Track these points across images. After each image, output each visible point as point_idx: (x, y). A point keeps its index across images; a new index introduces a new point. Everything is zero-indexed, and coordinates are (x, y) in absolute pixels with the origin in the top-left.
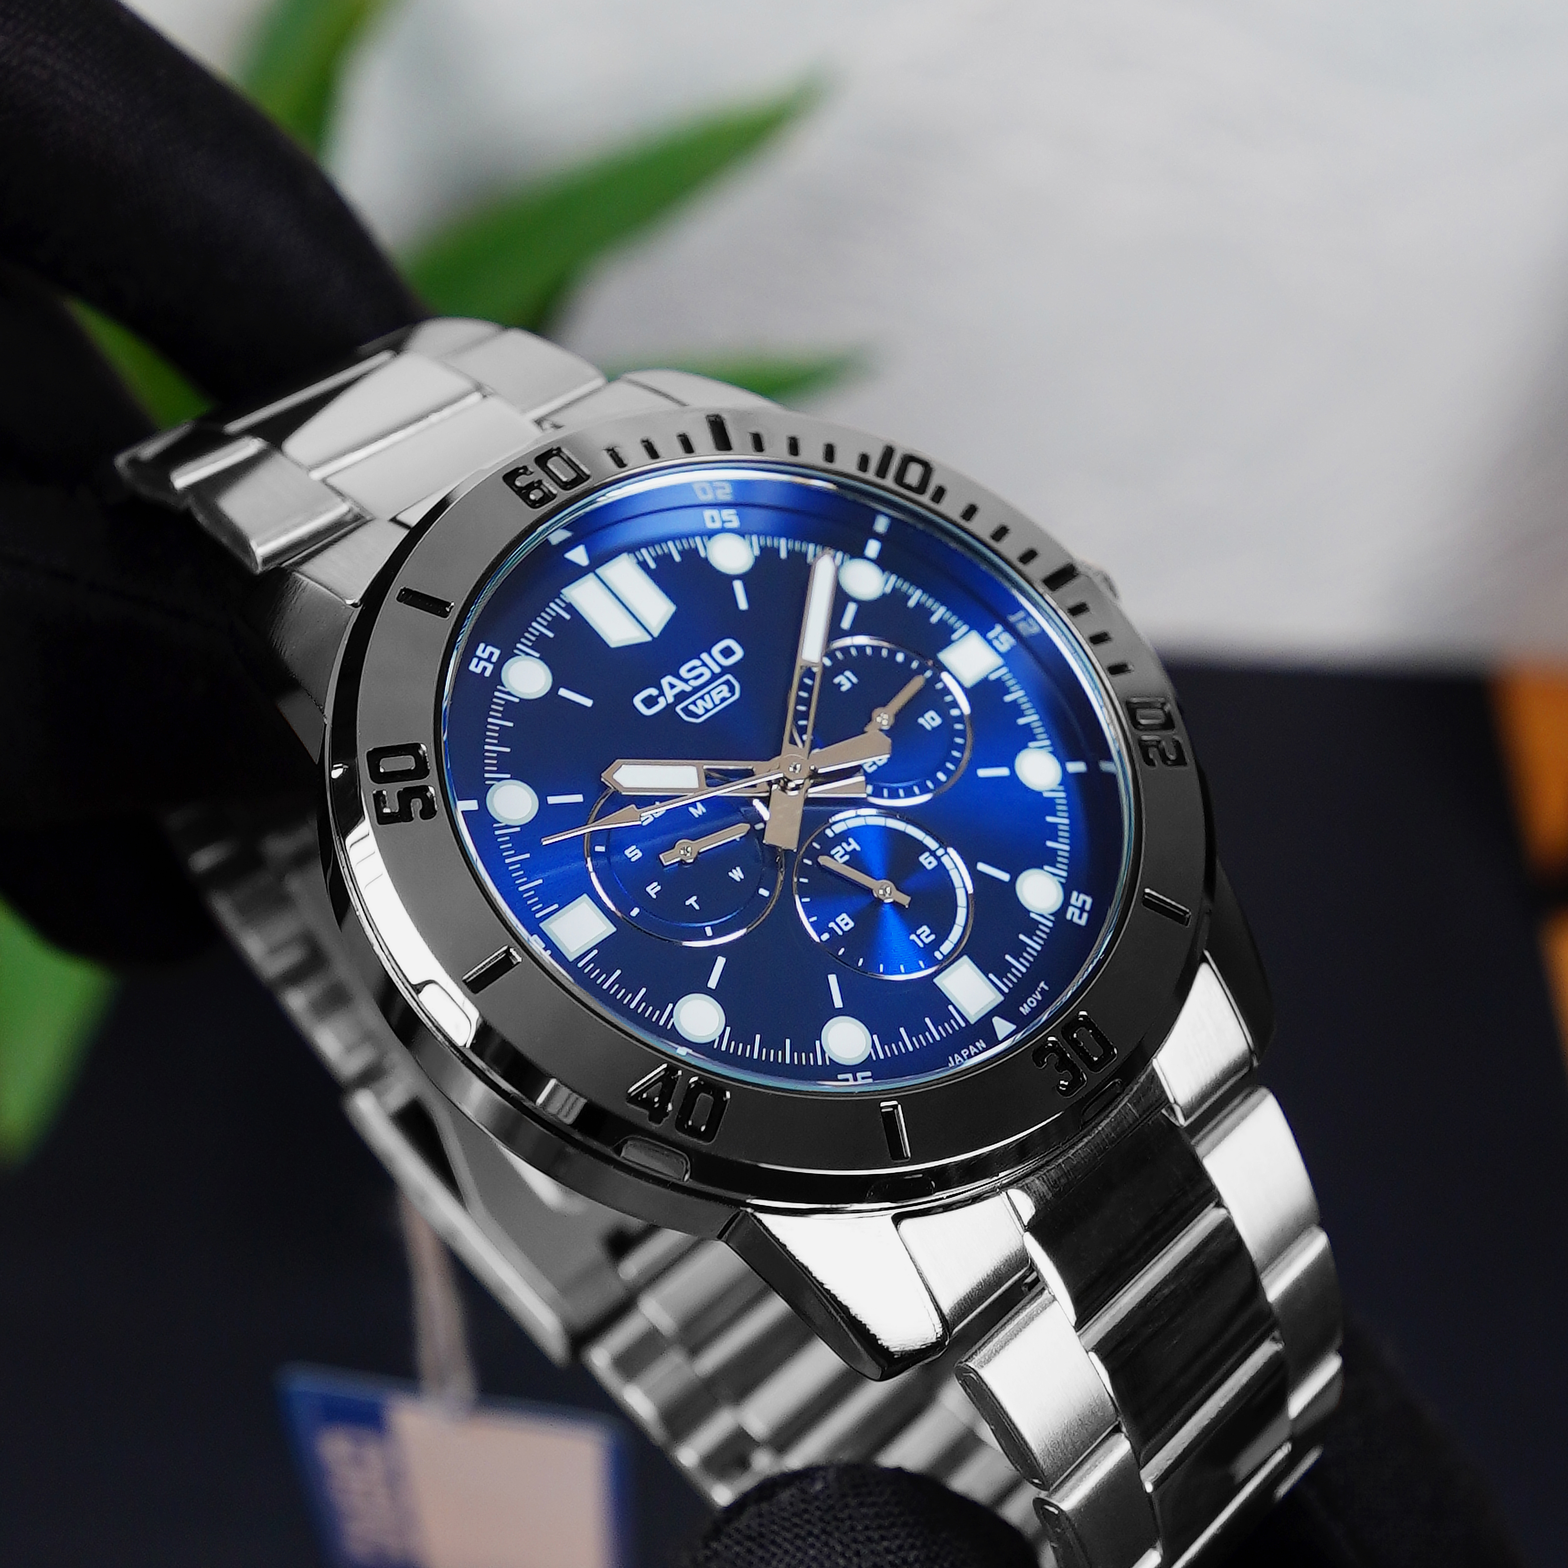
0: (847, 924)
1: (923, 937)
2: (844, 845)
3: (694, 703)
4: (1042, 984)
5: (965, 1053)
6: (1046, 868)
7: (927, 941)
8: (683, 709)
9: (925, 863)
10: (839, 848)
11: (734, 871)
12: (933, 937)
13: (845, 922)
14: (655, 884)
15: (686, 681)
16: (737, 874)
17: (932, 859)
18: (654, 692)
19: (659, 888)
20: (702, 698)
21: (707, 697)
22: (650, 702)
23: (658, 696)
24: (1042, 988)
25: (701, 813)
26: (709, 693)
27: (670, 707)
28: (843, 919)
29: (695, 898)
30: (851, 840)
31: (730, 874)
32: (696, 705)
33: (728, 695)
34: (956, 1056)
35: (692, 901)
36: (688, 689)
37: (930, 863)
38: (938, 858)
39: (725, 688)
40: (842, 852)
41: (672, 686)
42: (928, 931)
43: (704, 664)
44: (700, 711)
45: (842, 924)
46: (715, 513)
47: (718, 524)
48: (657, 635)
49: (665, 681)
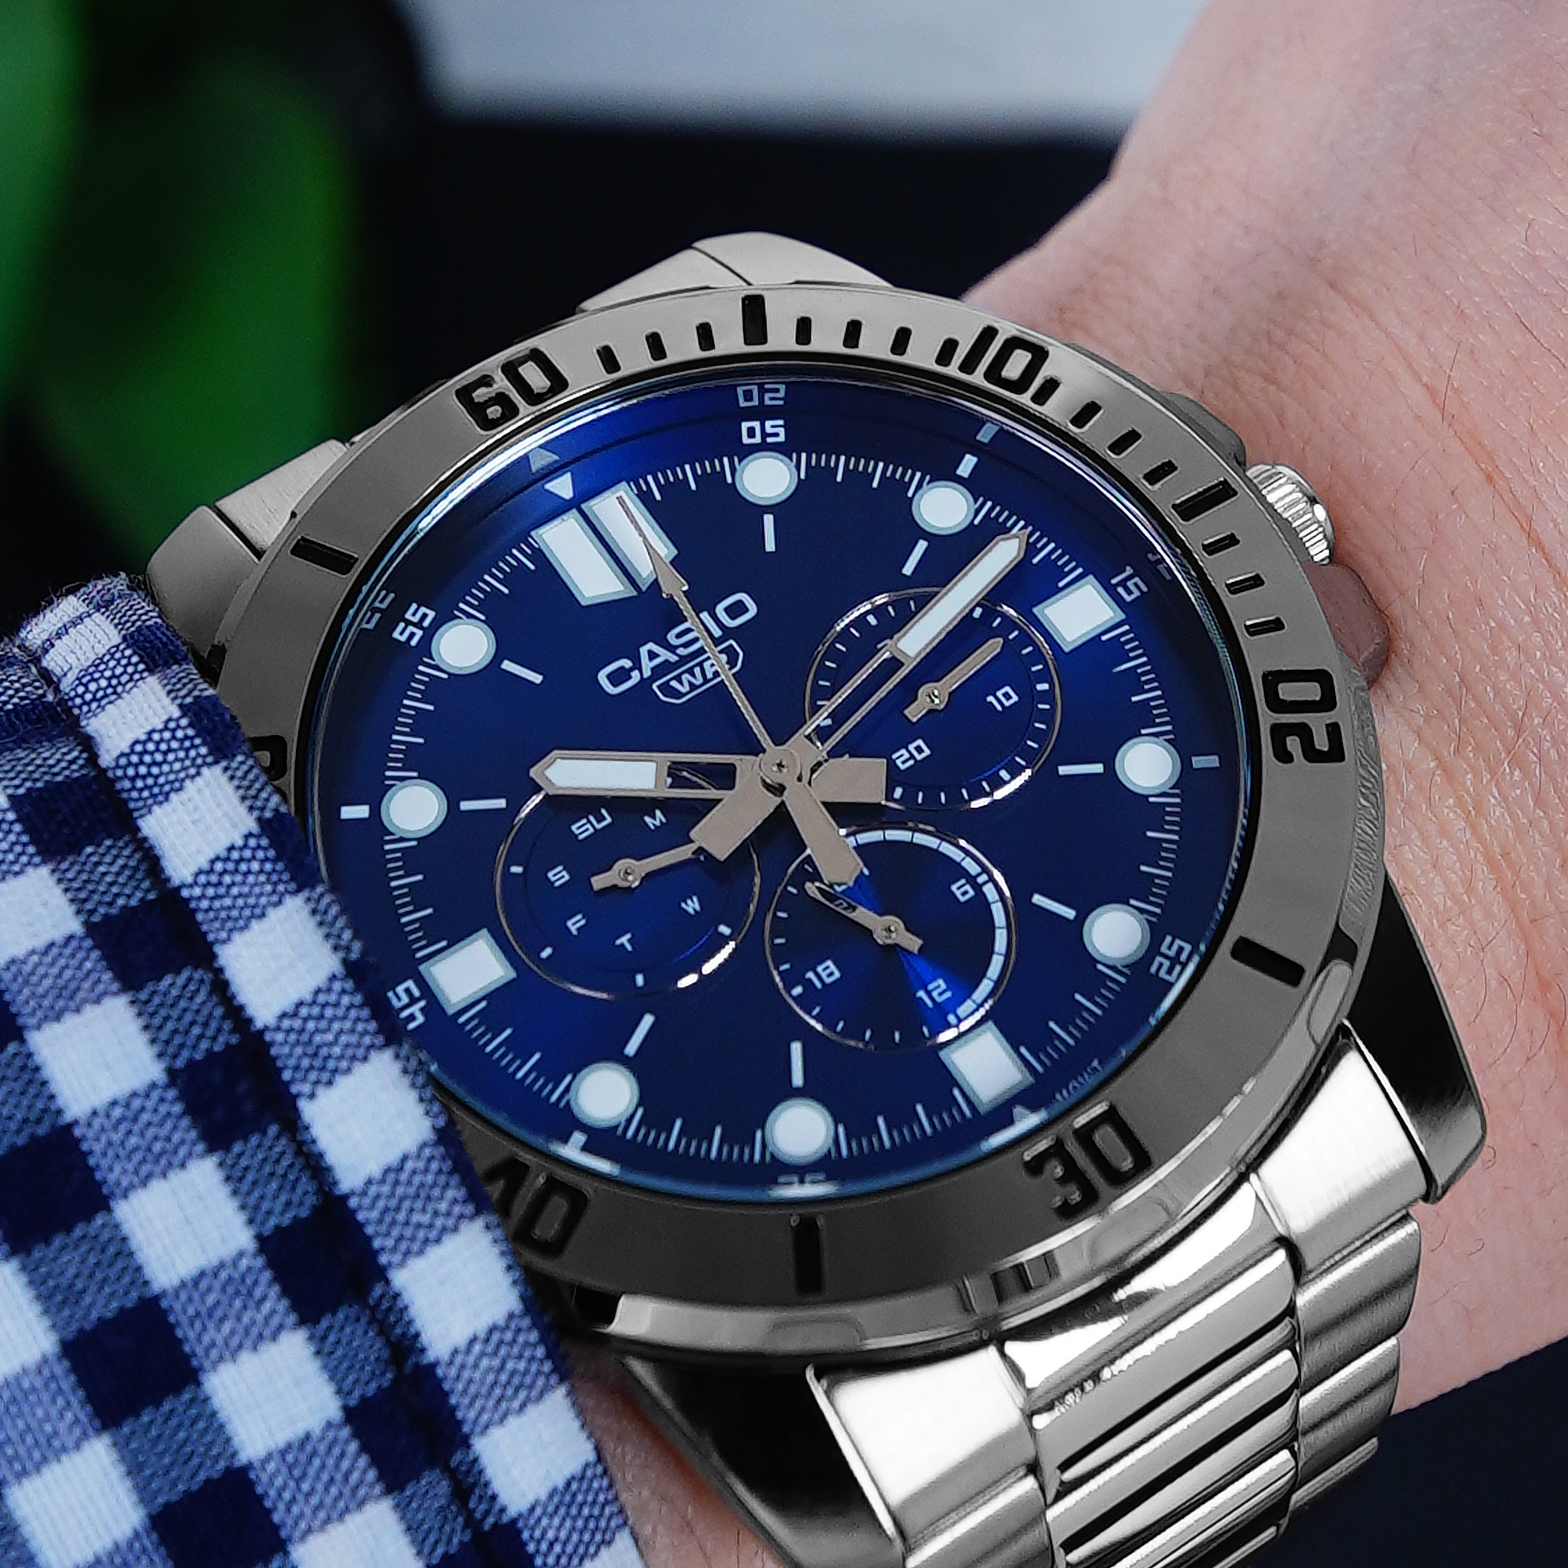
0: (831, 974)
1: (935, 994)
4: (1095, 1063)
6: (1133, 902)
7: (940, 999)
9: (958, 892)
11: (688, 901)
12: (948, 994)
13: (828, 971)
14: (579, 917)
15: (672, 649)
16: (692, 906)
17: (968, 888)
18: (627, 663)
19: (583, 922)
20: (691, 671)
21: (697, 670)
22: (618, 677)
24: (1094, 1068)
25: (658, 824)
26: (700, 664)
27: (645, 683)
28: (827, 968)
29: (628, 936)
31: (683, 905)
32: (681, 683)
35: (624, 940)
36: (673, 658)
37: (965, 893)
38: (978, 888)
41: (653, 656)
42: (943, 986)
44: (684, 689)
45: (823, 974)
46: (756, 425)
47: (758, 439)
48: (644, 589)
49: (644, 651)
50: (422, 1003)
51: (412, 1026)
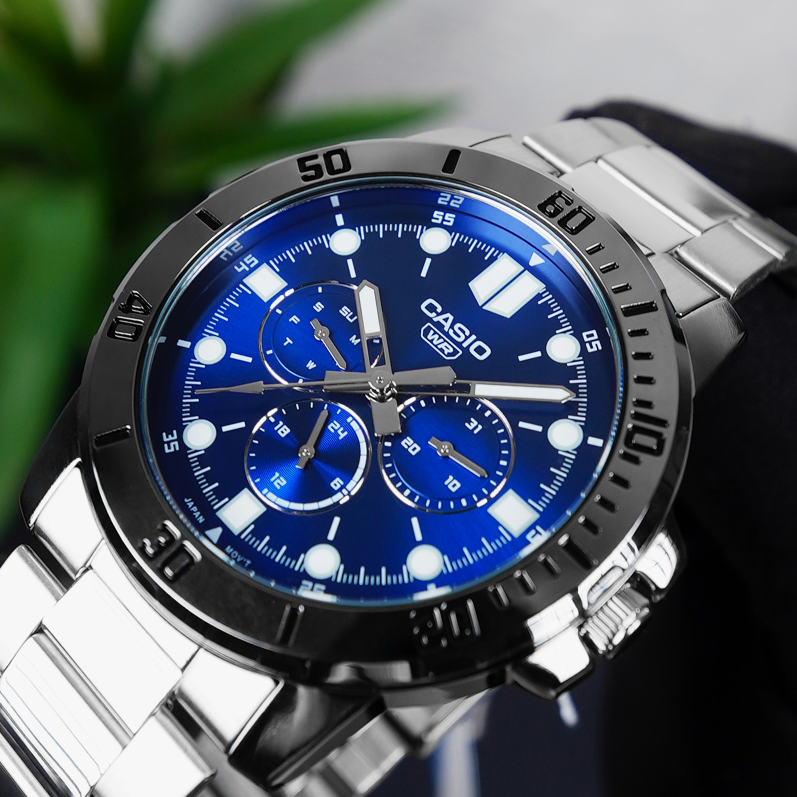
0: (282, 432)
1: (278, 481)
2: (342, 429)
3: (435, 333)
4: (249, 562)
5: (195, 509)
6: (342, 567)
7: (275, 484)
8: (429, 326)
9: (335, 481)
10: (339, 426)
11: (313, 363)
12: (278, 487)
13: (284, 431)
14: (299, 320)
15: (452, 327)
16: (311, 365)
17: (339, 486)
18: (439, 309)
19: (296, 322)
20: (440, 337)
21: (442, 340)
22: (431, 308)
23: (436, 312)
24: (246, 562)
25: (353, 342)
26: (445, 341)
27: (430, 320)
28: (286, 430)
29: (291, 342)
30: (346, 433)
31: (311, 361)
32: (433, 334)
33: (446, 353)
34: (192, 503)
35: (289, 341)
36: (446, 329)
37: (335, 485)
38: (340, 490)
39: (451, 350)
40: (336, 428)
41: (446, 320)
42: (282, 484)
43: (467, 338)
44: (430, 337)
45: (282, 429)
46: (596, 337)
47: (586, 339)
48: (484, 308)
49: (448, 315)
50: (247, 269)
51: (236, 267)
